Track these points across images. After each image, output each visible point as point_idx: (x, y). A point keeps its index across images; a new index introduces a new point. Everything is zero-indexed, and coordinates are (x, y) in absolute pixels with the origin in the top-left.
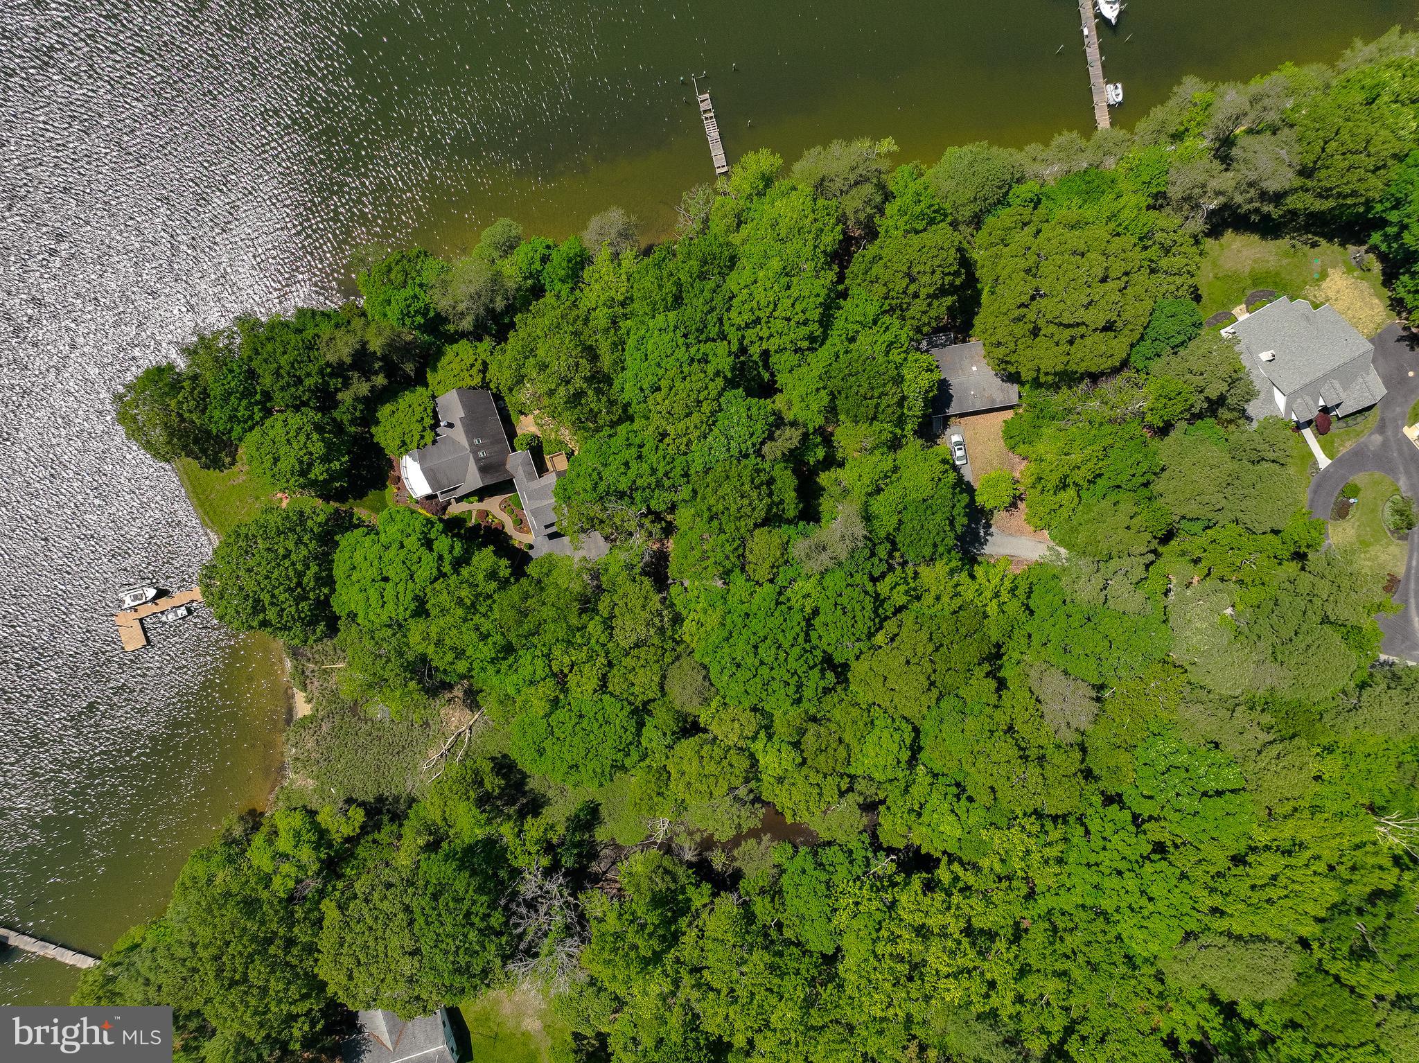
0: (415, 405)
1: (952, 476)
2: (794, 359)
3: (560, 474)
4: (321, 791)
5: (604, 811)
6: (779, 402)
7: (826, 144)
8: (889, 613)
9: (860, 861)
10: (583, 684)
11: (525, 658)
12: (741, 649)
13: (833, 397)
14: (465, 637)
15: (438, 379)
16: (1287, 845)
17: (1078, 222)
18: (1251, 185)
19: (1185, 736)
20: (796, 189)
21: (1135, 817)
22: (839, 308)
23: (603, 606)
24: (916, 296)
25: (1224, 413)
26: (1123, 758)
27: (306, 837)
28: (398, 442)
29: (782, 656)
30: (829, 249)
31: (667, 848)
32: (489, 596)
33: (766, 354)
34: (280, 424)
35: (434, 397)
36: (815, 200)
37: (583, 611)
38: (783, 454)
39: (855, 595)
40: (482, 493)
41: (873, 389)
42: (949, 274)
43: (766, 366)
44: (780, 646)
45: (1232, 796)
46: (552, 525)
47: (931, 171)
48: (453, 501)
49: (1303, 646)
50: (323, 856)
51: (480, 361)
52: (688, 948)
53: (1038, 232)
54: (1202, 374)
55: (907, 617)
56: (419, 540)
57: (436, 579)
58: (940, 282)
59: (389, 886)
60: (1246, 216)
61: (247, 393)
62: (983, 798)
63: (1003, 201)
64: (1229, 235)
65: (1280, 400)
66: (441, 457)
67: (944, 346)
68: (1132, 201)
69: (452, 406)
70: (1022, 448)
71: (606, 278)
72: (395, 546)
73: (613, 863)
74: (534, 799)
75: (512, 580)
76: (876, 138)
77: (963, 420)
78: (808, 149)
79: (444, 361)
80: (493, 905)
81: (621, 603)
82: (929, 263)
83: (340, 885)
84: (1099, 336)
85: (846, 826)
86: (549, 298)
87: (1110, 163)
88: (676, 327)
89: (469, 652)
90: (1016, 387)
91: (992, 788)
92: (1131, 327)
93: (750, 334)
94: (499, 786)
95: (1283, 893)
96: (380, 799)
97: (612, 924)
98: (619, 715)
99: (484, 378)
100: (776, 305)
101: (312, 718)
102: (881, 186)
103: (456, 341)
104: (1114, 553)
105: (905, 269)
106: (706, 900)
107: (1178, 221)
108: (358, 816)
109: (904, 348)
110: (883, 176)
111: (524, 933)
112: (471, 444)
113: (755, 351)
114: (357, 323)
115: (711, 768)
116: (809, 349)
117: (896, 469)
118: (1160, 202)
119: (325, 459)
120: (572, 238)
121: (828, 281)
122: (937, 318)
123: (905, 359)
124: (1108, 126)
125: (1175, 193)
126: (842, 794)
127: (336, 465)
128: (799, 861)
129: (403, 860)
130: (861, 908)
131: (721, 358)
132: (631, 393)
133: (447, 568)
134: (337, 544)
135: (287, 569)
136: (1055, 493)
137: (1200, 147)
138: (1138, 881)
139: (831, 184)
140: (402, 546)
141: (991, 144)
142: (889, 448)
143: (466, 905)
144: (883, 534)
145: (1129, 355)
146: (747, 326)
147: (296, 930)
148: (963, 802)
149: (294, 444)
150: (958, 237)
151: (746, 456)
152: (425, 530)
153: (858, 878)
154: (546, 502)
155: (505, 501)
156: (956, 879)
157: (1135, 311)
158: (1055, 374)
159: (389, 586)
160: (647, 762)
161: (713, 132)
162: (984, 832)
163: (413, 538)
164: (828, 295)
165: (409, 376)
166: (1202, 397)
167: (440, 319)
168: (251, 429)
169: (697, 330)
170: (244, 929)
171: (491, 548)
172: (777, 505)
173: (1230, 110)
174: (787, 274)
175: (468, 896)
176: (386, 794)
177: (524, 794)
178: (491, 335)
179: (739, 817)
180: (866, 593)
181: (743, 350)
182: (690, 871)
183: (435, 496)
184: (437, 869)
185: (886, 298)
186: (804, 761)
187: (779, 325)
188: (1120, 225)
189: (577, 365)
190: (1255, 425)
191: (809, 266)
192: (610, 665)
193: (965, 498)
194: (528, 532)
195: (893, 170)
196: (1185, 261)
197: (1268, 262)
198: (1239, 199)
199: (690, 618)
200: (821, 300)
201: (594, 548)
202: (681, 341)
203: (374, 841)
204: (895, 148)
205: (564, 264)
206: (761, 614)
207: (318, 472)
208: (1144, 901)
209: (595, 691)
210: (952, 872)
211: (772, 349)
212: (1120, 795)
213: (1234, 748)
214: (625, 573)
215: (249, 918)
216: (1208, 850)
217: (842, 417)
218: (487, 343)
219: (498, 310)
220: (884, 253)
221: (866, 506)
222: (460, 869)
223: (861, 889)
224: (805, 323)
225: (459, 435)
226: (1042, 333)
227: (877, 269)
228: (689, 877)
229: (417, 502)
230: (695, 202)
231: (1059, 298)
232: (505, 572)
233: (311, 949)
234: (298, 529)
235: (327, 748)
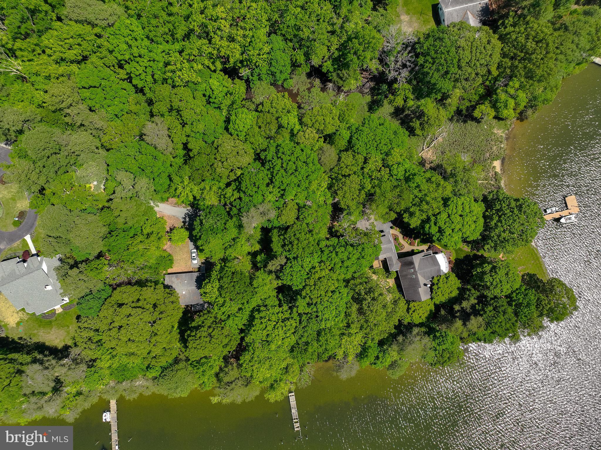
0: (440, 295)
1: (199, 243)
2: (267, 302)
3: (377, 258)
4: (491, 127)
5: (366, 108)
6: (276, 283)
7: (244, 402)
8: (233, 183)
9: (255, 75)
10: (375, 161)
11: (401, 176)
12: (303, 171)
13: (251, 284)
14: (426, 187)
15: (430, 306)
16: (63, 64)
17: (130, 356)
18: (47, 368)
19: (104, 114)
20: (260, 382)
21: (131, 82)
22: (244, 325)
23: (363, 195)
24: (210, 327)
25: (71, 262)
26: (133, 108)
27: (502, 105)
28: (450, 279)
29: (284, 165)
30: (247, 352)
31: (339, 89)
32: (415, 205)
33: (280, 306)
34: (505, 290)
35: (432, 298)
36: (251, 376)
37: (372, 195)
38: (276, 258)
39: (249, 192)
40: (412, 253)
41: (233, 286)
42: (193, 336)
43: (280, 300)
44: (285, 170)
45: (85, 86)
46: (383, 236)
47: (196, 386)
48: (425, 251)
49: (46, 151)
50: (495, 96)
51: (410, 313)
52: (335, 42)
53: (149, 353)
54: (80, 280)
55: (225, 181)
56: (445, 232)
57: (438, 214)
58: (197, 332)
59: (466, 80)
60: (50, 354)
61: (519, 305)
62: (199, 94)
63: (164, 369)
64: (60, 346)
65: (45, 267)
66: (430, 270)
67: (197, 304)
68: (104, 364)
69: (424, 294)
70: (165, 255)
71: (351, 347)
72: (456, 230)
73: (364, 85)
74: (397, 116)
75: (402, 212)
76: (219, 403)
77: (191, 270)
78: (252, 400)
79: (426, 315)
80: (422, 66)
81: (355, 196)
82: (202, 341)
83: (487, 83)
84: (126, 301)
85: (261, 89)
86: (377, 339)
87: (112, 384)
88: (321, 321)
89: (424, 180)
90: (166, 283)
91: (194, 98)
92: (110, 305)
93: (287, 315)
94: (413, 122)
95: (67, 41)
96: (465, 122)
97: (368, 54)
98: (359, 145)
99: (409, 305)
100: (274, 327)
101: (494, 159)
102: (219, 380)
103: (420, 323)
104: (128, 199)
105: (213, 340)
106: (325, 64)
107: (83, 353)
108: (477, 114)
109: (216, 304)
110: (218, 385)
111: (409, 53)
112: (416, 275)
113: (285, 307)
114: (465, 335)
115: (320, 118)
116: (260, 306)
117: (226, 249)
118: (91, 363)
119: (484, 273)
120: (364, 367)
121: (249, 337)
122: (200, 316)
123: (216, 298)
124: (111, 401)
125: (83, 367)
126: (262, 104)
127: (479, 270)
128: (283, 77)
129: (458, 92)
130: (257, 52)
131: (301, 304)
132: (345, 291)
133: (433, 219)
134: (480, 235)
135: (506, 224)
136: (153, 232)
137: (69, 388)
138: (133, 51)
139: (243, 383)
140: (453, 230)
141: (167, 396)
142: (227, 259)
143: (434, 67)
144: (234, 219)
145: (112, 292)
146: (288, 319)
147: (509, 64)
148: (207, 94)
149: (498, 280)
150: (187, 354)
151: (294, 258)
152: (441, 237)
153: (257, 67)
154: (385, 246)
155: (402, 249)
156: (213, 63)
157: (107, 312)
158: (147, 286)
159: (460, 212)
160: (348, 125)
161: (294, 412)
162: (200, 80)
163: (447, 233)
164: (249, 331)
165: (443, 309)
166: (81, 270)
167: (428, 333)
168: (517, 289)
169: (312, 319)
170: (534, 64)
171: (411, 227)
172: (281, 235)
173: (53, 404)
174: (268, 341)
175: (433, 71)
176: (462, 124)
177: (401, 119)
178: (404, 325)
179: (309, 97)
180: (244, 192)
181: (291, 308)
182: (330, 78)
183: (433, 253)
184: (446, 85)
185: (223, 327)
186: (277, 119)
187: (274, 318)
188: (110, 353)
189: (369, 307)
190: (58, 256)
191: (257, 345)
192: (362, 168)
193: (194, 233)
194: (393, 234)
195: (214, 388)
196: (82, 334)
197: (43, 332)
198: (54, 362)
199: (324, 188)
200: (253, 328)
201: (363, 225)
202: (320, 314)
203: (470, 101)
204: (211, 398)
205: (369, 354)
206: (292, 185)
207: (487, 268)
208: (130, 42)
209: (370, 158)
210: (215, 66)
211: (277, 307)
212: (136, 92)
213: (83, 107)
214: (352, 210)
215: (531, 69)
216: (100, 63)
217: (247, 274)
218: (406, 322)
219: (401, 336)
220: (221, 348)
221: (239, 233)
222: (435, 84)
223: (257, 62)
224: (261, 318)
225: (422, 280)
226: (152, 306)
227: (226, 341)
228: (332, 76)
229: (442, 252)
230: (306, 380)
231: (143, 320)
232: (406, 215)
233: (504, 55)
234: (498, 242)
235: (487, 146)
